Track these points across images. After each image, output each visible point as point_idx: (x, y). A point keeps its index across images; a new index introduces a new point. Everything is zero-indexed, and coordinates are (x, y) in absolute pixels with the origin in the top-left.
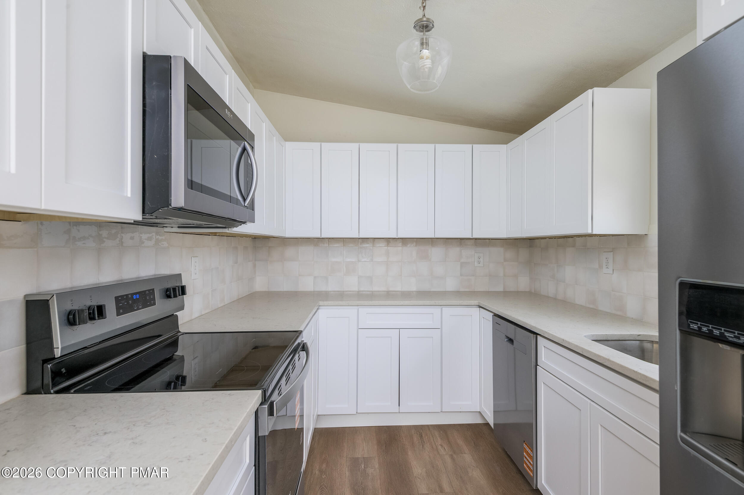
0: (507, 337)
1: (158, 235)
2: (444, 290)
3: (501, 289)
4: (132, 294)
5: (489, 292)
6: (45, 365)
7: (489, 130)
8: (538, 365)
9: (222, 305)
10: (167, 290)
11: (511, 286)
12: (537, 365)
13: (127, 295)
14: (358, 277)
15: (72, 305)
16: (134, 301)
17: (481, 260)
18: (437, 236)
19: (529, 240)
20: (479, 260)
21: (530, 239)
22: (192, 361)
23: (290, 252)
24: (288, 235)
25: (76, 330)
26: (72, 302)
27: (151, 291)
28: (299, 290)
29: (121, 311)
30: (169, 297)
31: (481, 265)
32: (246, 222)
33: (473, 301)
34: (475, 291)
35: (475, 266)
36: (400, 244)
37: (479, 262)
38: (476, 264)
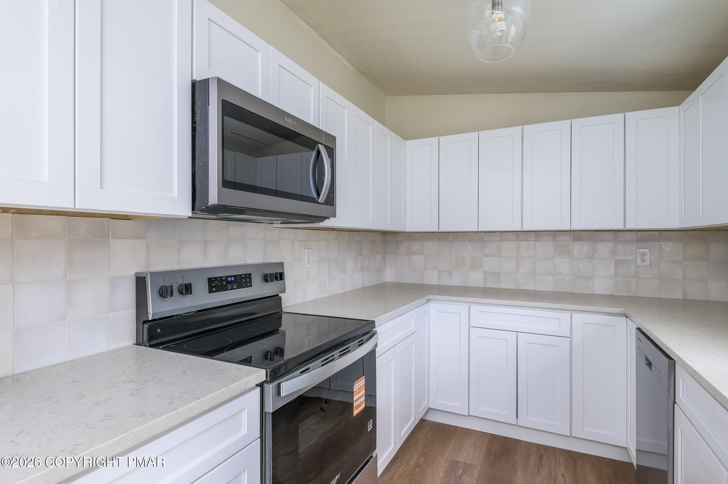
0: (647, 359)
1: (267, 230)
2: (592, 293)
3: (679, 295)
4: (227, 277)
6: (144, 325)
7: (658, 92)
8: (676, 403)
9: (342, 291)
10: (266, 275)
11: (697, 293)
12: (674, 402)
13: (221, 277)
14: (484, 273)
15: (165, 282)
16: (228, 282)
17: (647, 257)
20: (643, 257)
22: (305, 337)
23: (416, 246)
24: (408, 229)
25: (167, 301)
26: (164, 280)
27: (248, 275)
28: (425, 283)
29: (214, 289)
30: (266, 280)
32: (329, 217)
33: (617, 309)
34: (637, 296)
35: (637, 265)
36: (533, 239)
37: (643, 260)
38: (639, 263)
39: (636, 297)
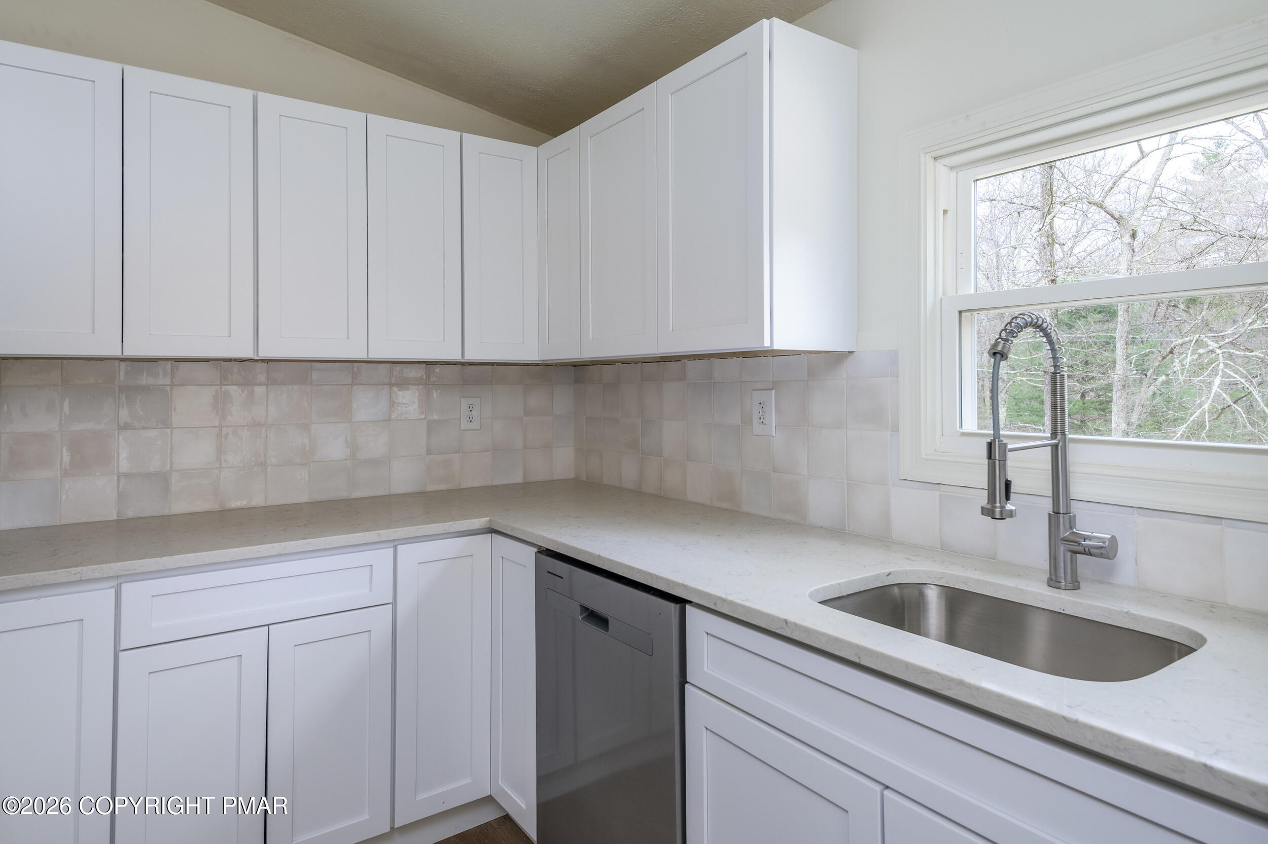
0: (585, 609)
2: (386, 493)
3: (518, 479)
5: (492, 486)
8: (688, 682)
11: (540, 470)
12: (683, 681)
14: (118, 477)
17: (475, 413)
18: (374, 355)
19: (573, 368)
20: (470, 413)
21: (576, 364)
31: (475, 425)
33: (478, 520)
34: (461, 487)
35: (462, 429)
36: (262, 378)
37: (471, 419)
38: (464, 425)
39: (461, 490)
